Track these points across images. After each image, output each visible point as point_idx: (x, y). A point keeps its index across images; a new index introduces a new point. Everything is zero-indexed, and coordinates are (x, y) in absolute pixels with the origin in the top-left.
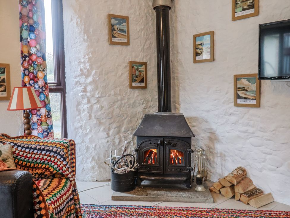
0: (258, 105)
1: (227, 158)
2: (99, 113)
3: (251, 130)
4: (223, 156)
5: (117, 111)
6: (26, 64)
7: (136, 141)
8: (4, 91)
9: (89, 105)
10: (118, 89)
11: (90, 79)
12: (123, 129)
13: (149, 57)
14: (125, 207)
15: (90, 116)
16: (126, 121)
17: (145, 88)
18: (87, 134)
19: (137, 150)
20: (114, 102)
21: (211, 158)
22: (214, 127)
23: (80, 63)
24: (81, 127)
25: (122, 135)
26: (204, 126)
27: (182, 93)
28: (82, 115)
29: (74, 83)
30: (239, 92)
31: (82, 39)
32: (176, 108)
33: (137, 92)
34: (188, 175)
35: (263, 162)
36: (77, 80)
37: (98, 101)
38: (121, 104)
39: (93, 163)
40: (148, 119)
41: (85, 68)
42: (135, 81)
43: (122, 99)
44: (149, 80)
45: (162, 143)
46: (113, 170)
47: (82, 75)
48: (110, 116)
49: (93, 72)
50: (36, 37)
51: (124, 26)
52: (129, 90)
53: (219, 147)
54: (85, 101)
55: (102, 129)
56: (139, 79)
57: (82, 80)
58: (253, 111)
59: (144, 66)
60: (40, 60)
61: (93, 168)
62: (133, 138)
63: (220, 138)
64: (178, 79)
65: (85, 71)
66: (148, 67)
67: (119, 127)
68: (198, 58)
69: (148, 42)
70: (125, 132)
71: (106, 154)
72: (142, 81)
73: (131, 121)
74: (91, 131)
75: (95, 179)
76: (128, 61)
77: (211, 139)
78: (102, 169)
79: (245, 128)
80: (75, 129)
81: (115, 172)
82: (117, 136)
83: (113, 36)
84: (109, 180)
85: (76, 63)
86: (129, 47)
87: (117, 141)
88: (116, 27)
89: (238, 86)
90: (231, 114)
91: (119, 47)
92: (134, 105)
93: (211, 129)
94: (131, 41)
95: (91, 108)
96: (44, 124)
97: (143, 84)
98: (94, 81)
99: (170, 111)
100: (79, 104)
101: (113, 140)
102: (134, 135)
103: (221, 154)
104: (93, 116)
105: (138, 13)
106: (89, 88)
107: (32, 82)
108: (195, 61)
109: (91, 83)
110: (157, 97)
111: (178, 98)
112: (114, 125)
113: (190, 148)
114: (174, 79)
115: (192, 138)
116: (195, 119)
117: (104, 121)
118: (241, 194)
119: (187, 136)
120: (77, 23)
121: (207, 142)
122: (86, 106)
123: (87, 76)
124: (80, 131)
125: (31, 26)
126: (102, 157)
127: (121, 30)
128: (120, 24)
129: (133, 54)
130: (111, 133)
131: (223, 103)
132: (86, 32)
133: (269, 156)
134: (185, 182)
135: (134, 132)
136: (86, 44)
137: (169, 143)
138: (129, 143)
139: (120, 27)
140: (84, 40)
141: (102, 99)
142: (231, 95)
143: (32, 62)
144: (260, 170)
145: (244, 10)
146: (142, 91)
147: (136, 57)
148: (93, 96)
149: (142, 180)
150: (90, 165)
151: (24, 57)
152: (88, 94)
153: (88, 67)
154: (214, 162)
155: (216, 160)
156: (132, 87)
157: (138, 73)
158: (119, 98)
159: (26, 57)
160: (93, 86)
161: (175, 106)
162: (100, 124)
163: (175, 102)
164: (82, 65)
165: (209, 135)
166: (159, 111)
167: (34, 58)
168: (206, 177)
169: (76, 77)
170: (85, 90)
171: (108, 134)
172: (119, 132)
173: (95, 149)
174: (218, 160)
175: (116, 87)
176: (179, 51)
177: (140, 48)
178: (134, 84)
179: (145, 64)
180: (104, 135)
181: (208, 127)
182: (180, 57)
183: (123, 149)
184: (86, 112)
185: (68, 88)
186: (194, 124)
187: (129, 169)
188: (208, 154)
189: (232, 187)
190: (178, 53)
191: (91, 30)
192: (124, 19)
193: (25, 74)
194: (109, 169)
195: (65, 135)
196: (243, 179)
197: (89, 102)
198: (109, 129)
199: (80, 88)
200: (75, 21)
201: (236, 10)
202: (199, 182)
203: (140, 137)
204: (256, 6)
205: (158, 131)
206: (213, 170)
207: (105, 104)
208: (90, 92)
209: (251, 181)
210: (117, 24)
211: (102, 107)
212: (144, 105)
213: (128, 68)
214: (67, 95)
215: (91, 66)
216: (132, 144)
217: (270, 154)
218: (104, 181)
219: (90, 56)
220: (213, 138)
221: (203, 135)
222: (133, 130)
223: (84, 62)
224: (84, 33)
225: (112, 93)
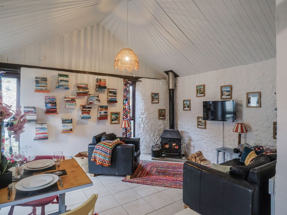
0: (205, 128)
1: (195, 148)
2: (147, 129)
3: (203, 137)
4: (194, 147)
5: (154, 128)
6: (124, 112)
7: (160, 140)
8: (118, 121)
9: (143, 125)
10: (154, 119)
11: (144, 116)
12: (156, 135)
13: (166, 107)
14: (156, 162)
15: (144, 129)
16: (157, 132)
17: (164, 119)
18: (142, 136)
19: (161, 143)
20: (153, 124)
21: (190, 147)
22: (191, 135)
23: (141, 110)
24: (140, 133)
25: (155, 137)
26: (187, 135)
27: (179, 121)
28: (141, 129)
29: (139, 117)
30: (199, 123)
31: (142, 102)
32: (177, 127)
33: (161, 121)
34: (180, 153)
35: (207, 149)
36: (140, 116)
37: (147, 124)
38: (155, 125)
39: (144, 147)
40: (165, 131)
41: (143, 112)
42: (161, 116)
43: (156, 123)
44: (166, 116)
45: (170, 140)
46: (152, 149)
47: (141, 114)
48: (151, 130)
49: (146, 113)
50: (128, 102)
51: (157, 97)
52: (158, 120)
53: (192, 143)
54: (142, 124)
55: (148, 134)
56: (162, 116)
57: (142, 116)
58: (204, 130)
59: (164, 111)
60: (129, 110)
61: (144, 149)
62: (159, 138)
63: (193, 139)
64: (177, 116)
65: (143, 113)
66: (166, 111)
67: (154, 134)
68: (185, 109)
69: (166, 101)
70: (157, 136)
71: (149, 144)
72: (163, 116)
73: (159, 132)
74: (144, 135)
75: (145, 153)
76: (158, 109)
77: (189, 140)
78: (147, 150)
79: (201, 136)
80: (138, 134)
81: (153, 150)
82: (153, 138)
83: (153, 101)
84: (150, 154)
85: (140, 110)
86: (159, 104)
87: (153, 139)
88: (154, 97)
89: (199, 121)
90: (196, 131)
91: (155, 104)
92: (160, 126)
93: (189, 136)
94: (160, 101)
95: (144, 127)
96: (129, 132)
97: (164, 118)
98: (146, 117)
99: (174, 129)
100: (140, 125)
101: (152, 139)
102: (160, 137)
103: (193, 146)
104: (145, 129)
105: (162, 91)
106: (144, 119)
107: (126, 117)
108: (184, 110)
109: (144, 117)
110: (169, 122)
111: (178, 123)
112: (152, 133)
113: (180, 143)
114: (176, 116)
115: (181, 139)
116: (184, 132)
117: (149, 131)
118: (198, 160)
119: (179, 138)
120: (140, 96)
121: (188, 141)
122: (142, 126)
123: (143, 115)
124: (140, 135)
125: (127, 99)
126: (148, 145)
127: (156, 98)
128: (155, 96)
129: (160, 106)
130: (151, 136)
131: (194, 126)
132: (144, 99)
133: (209, 147)
134: (178, 155)
135: (160, 136)
136: (143, 104)
137: (173, 141)
138: (158, 140)
139: (155, 97)
140: (143, 102)
141: (148, 123)
142: (196, 124)
143: (126, 111)
144: (206, 152)
145: (200, 94)
146: (163, 120)
147: (161, 107)
148: (145, 122)
149: (163, 154)
150: (143, 148)
151: (124, 109)
152: (143, 121)
153: (144, 112)
154: (190, 149)
155: (191, 148)
156: (159, 119)
157: (162, 113)
158: (155, 123)
159: (125, 109)
160: (145, 119)
161: (176, 126)
162: (147, 132)
163: (176, 125)
164: (142, 111)
165: (189, 138)
166: (170, 128)
167: (127, 109)
168: (186, 154)
169: (139, 115)
170: (142, 120)
171: (150, 136)
172: (154, 136)
173: (145, 142)
174: (192, 148)
175: (153, 119)
176: (178, 105)
177: (163, 104)
178: (160, 118)
179: (165, 110)
180: (149, 137)
181: (188, 135)
182: (178, 107)
183: (156, 142)
184: (142, 128)
185: (136, 119)
186: (183, 134)
187: (158, 149)
188: (189, 146)
189: (195, 158)
190: (177, 106)
191: (145, 98)
192: (157, 94)
193: (124, 115)
194: (150, 149)
195: (134, 136)
196: (200, 155)
197: (143, 124)
198: (151, 135)
199: (140, 119)
200: (140, 95)
201: (198, 94)
202: (184, 155)
203: (162, 138)
204: (204, 93)
205: (169, 136)
206: (190, 152)
207: (149, 125)
208: (144, 121)
209: (203, 156)
210: (154, 96)
211: (148, 126)
212: (164, 126)
213: (158, 112)
214: (136, 121)
215: (145, 111)
216: (159, 141)
217: (209, 146)
218: (148, 154)
219: (145, 108)
220: (190, 140)
221: (187, 138)
222: (159, 135)
223: (142, 110)
224: (143, 100)
225: (152, 121)
